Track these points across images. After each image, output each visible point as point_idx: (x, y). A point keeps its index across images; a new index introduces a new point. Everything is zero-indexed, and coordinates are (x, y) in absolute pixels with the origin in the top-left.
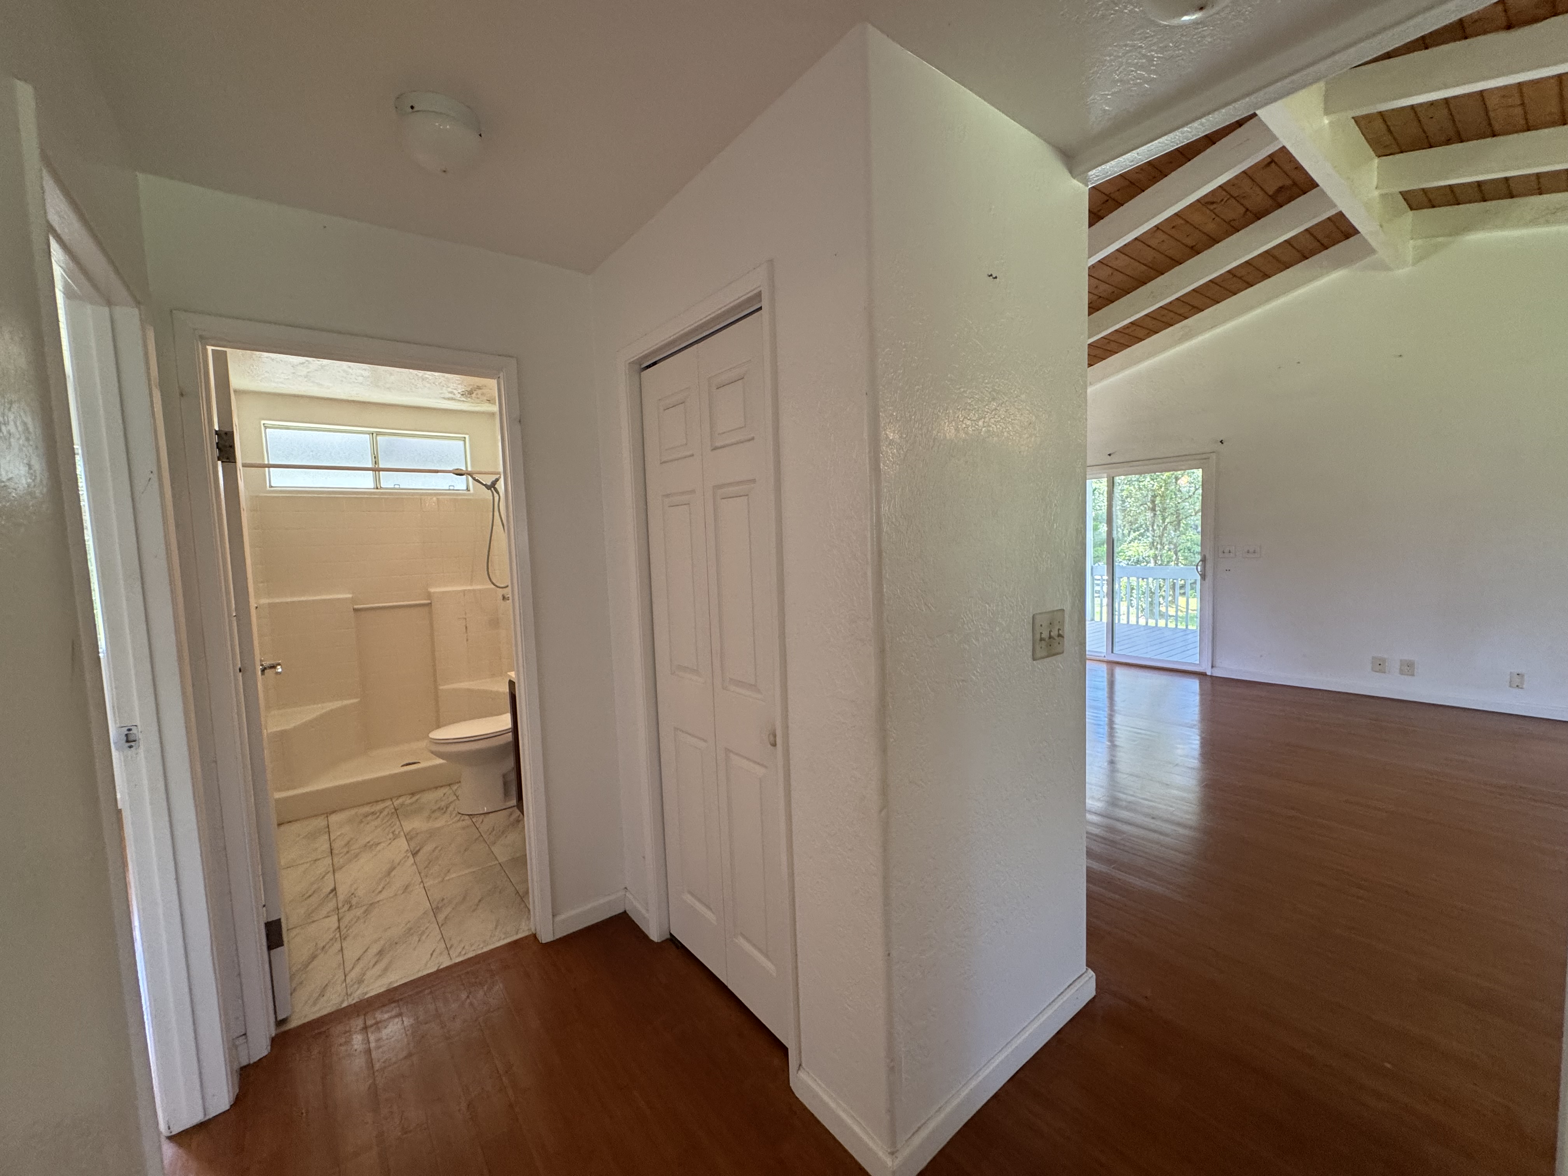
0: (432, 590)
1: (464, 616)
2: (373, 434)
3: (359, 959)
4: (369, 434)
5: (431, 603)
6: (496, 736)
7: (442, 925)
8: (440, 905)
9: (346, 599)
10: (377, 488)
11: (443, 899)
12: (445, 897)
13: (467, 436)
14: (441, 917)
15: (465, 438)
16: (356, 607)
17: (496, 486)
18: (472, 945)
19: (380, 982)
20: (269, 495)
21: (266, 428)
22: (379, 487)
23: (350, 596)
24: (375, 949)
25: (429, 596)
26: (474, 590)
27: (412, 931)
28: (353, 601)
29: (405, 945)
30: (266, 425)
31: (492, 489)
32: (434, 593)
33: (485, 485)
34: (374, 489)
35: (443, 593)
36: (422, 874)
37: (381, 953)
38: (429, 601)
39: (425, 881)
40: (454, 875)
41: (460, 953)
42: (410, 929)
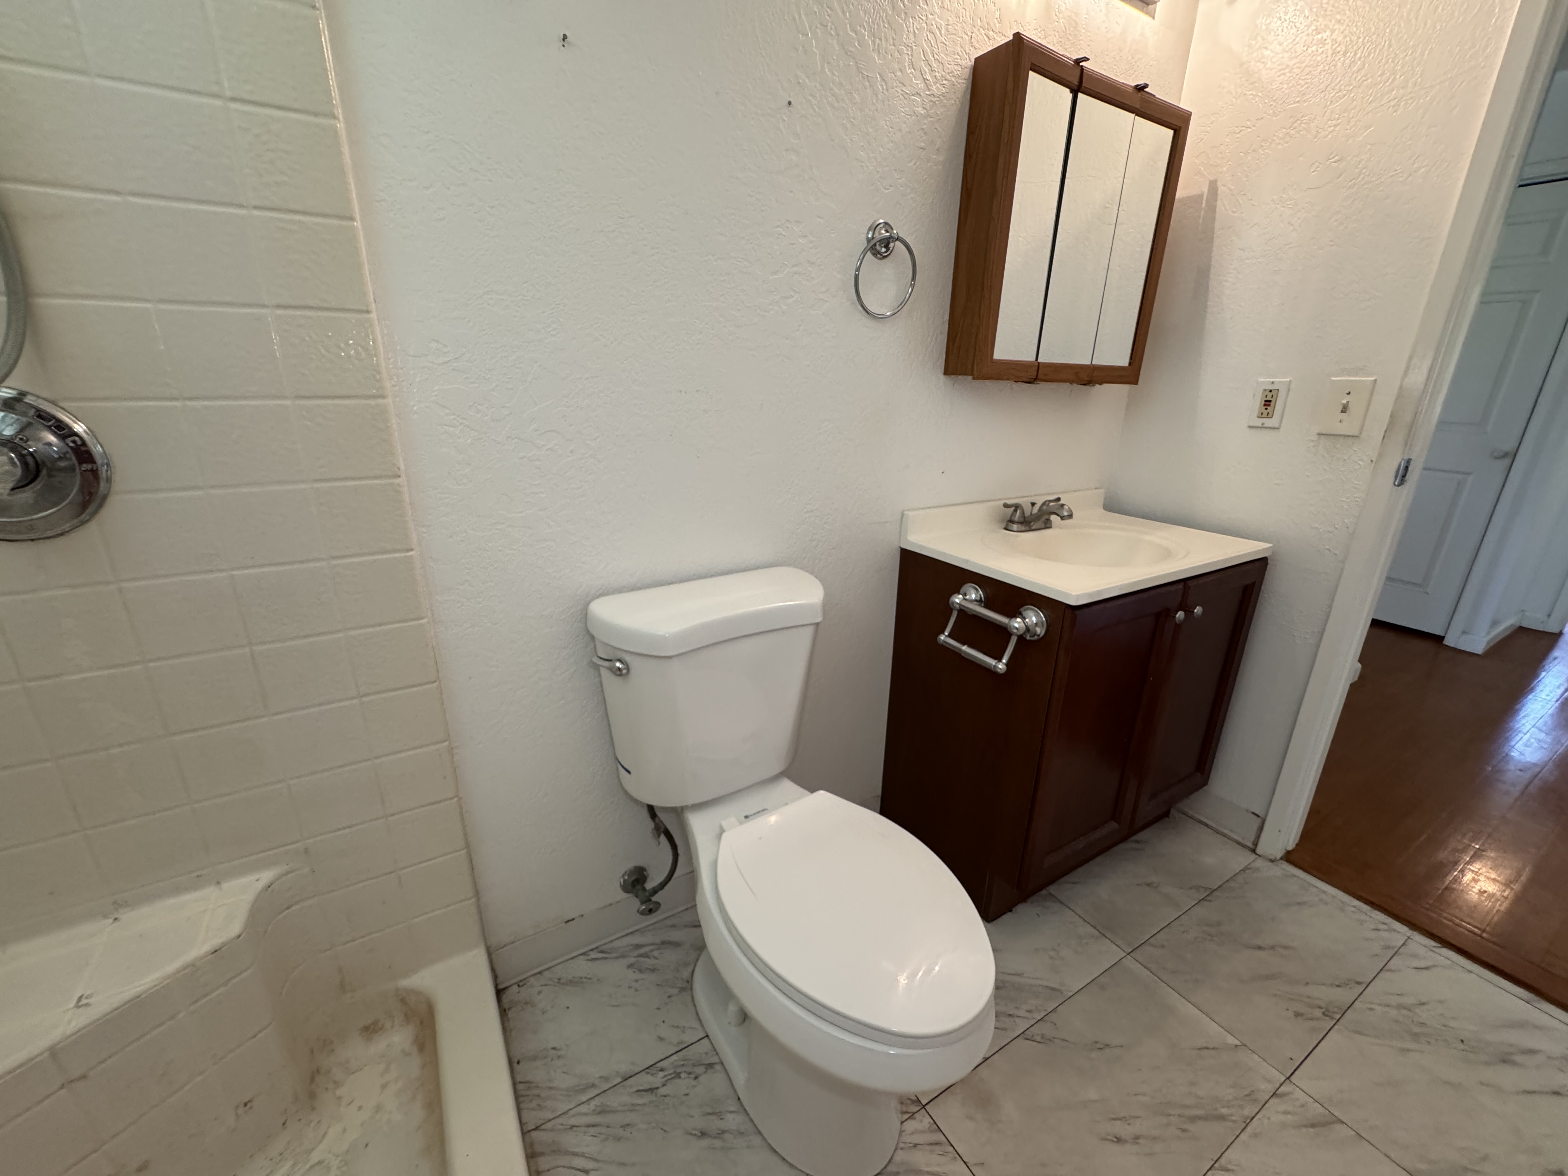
3: (1557, 1093)
7: (1359, 983)
8: (1318, 1013)
11: (1298, 1015)
12: (1290, 1014)
14: (1344, 996)
18: (1361, 922)
19: (1545, 1020)
24: (1507, 1077)
27: (1417, 1030)
29: (1452, 1024)
36: (1248, 1111)
37: (1505, 1060)
39: (1266, 1088)
40: (1214, 1028)
41: (1386, 930)
42: (1415, 1037)
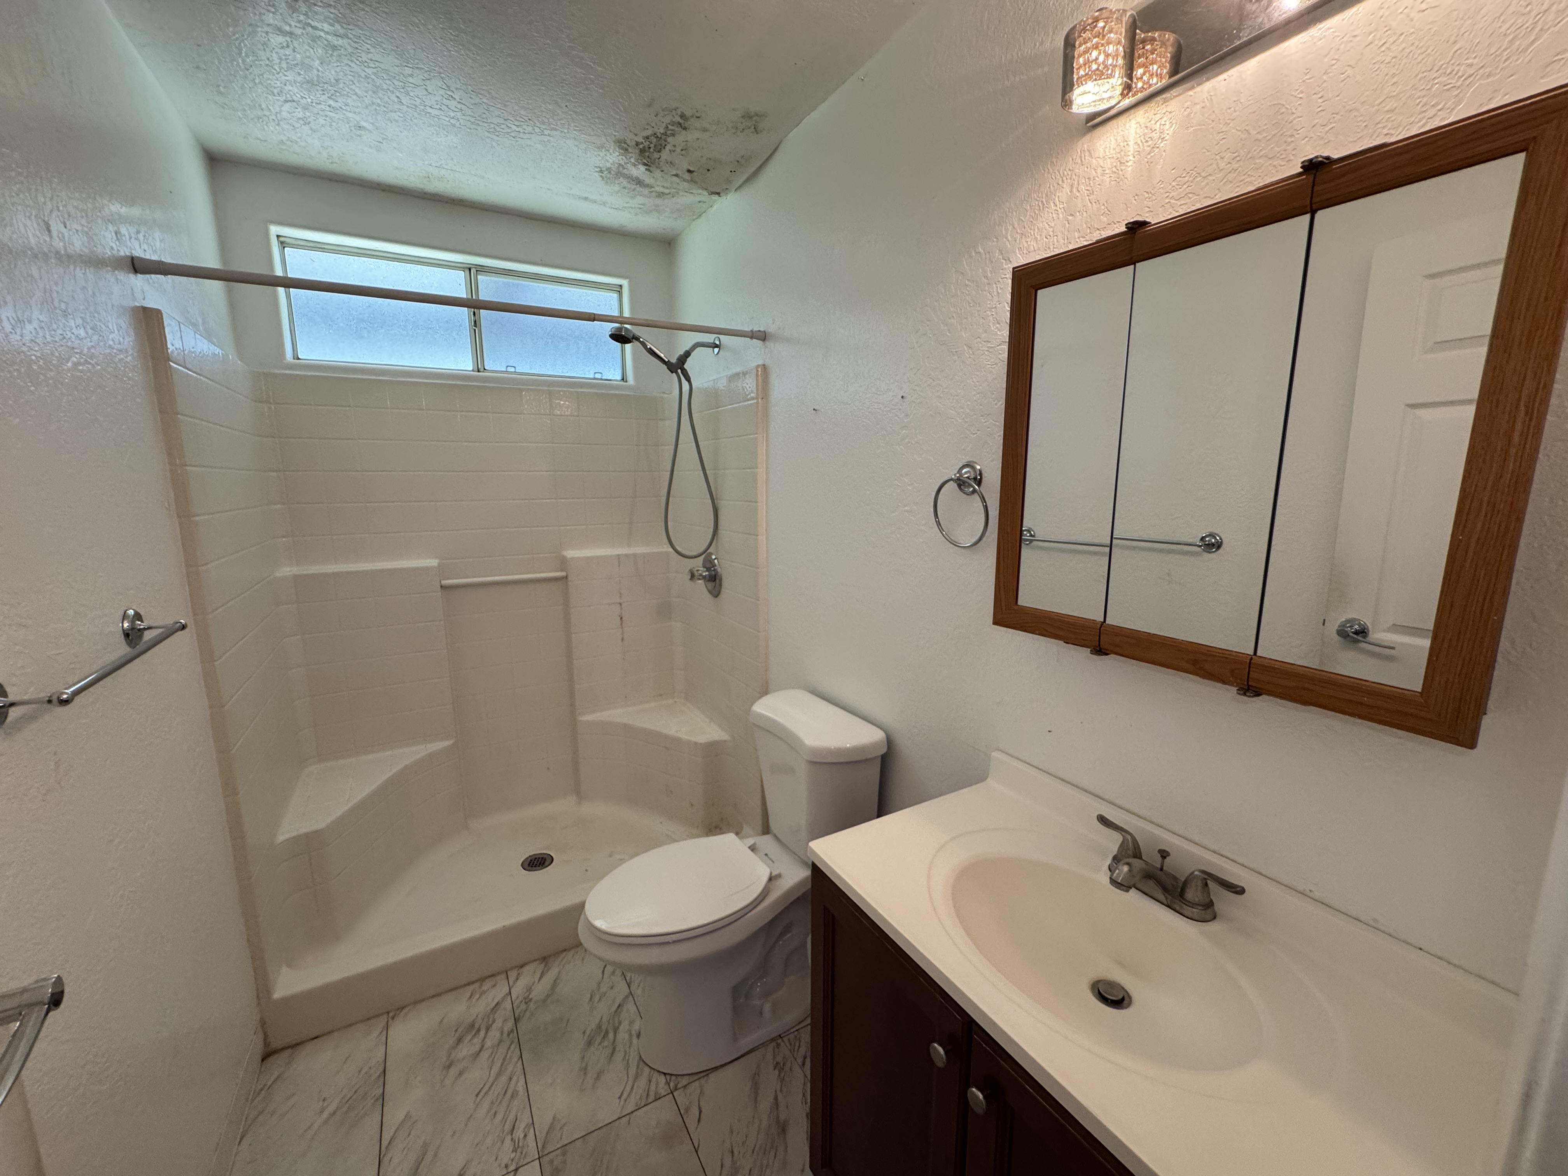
0: (570, 554)
1: (618, 601)
2: (470, 269)
4: (463, 269)
5: (566, 577)
6: (729, 924)
9: (427, 569)
10: (479, 371)
13: (625, 283)
15: (621, 286)
16: (446, 582)
17: (685, 366)
20: (287, 372)
21: (283, 245)
22: (482, 370)
23: (434, 562)
25: (563, 563)
26: (635, 555)
28: (441, 570)
30: (282, 239)
31: (679, 371)
32: (572, 559)
33: (667, 363)
34: (473, 371)
35: (588, 559)
38: (564, 574)
